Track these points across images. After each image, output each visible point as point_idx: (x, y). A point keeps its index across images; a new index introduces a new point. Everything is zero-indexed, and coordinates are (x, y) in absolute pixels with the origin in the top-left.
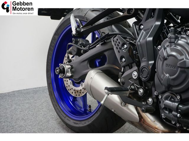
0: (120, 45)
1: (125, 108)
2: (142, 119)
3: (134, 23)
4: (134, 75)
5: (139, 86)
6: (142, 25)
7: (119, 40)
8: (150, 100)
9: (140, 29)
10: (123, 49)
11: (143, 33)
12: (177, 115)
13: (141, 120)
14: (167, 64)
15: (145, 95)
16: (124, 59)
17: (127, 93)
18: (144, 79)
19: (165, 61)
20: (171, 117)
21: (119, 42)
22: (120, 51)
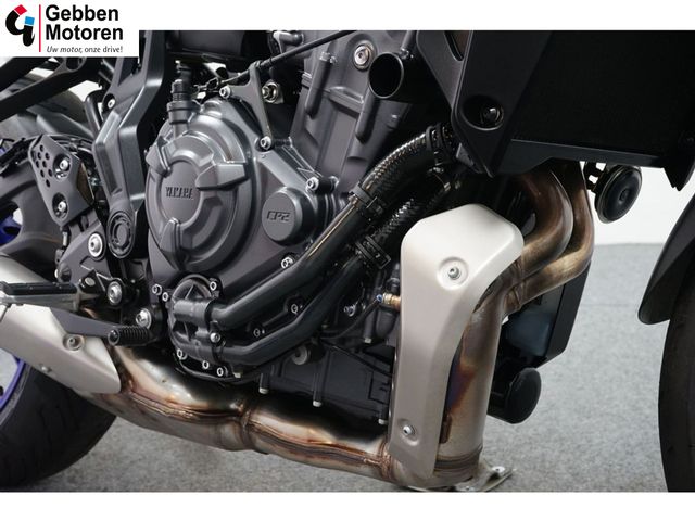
0: (50, 163)
1: (75, 354)
2: (130, 382)
3: (90, 95)
4: (93, 244)
5: (106, 275)
6: (111, 97)
7: (46, 150)
8: (144, 314)
9: (106, 110)
10: (59, 173)
11: (113, 119)
12: (208, 338)
13: (128, 384)
14: (169, 189)
15: (127, 301)
16: (63, 204)
17: (72, 301)
18: (122, 253)
19: (165, 180)
20: (197, 348)
21: (47, 155)
22: (51, 179)
